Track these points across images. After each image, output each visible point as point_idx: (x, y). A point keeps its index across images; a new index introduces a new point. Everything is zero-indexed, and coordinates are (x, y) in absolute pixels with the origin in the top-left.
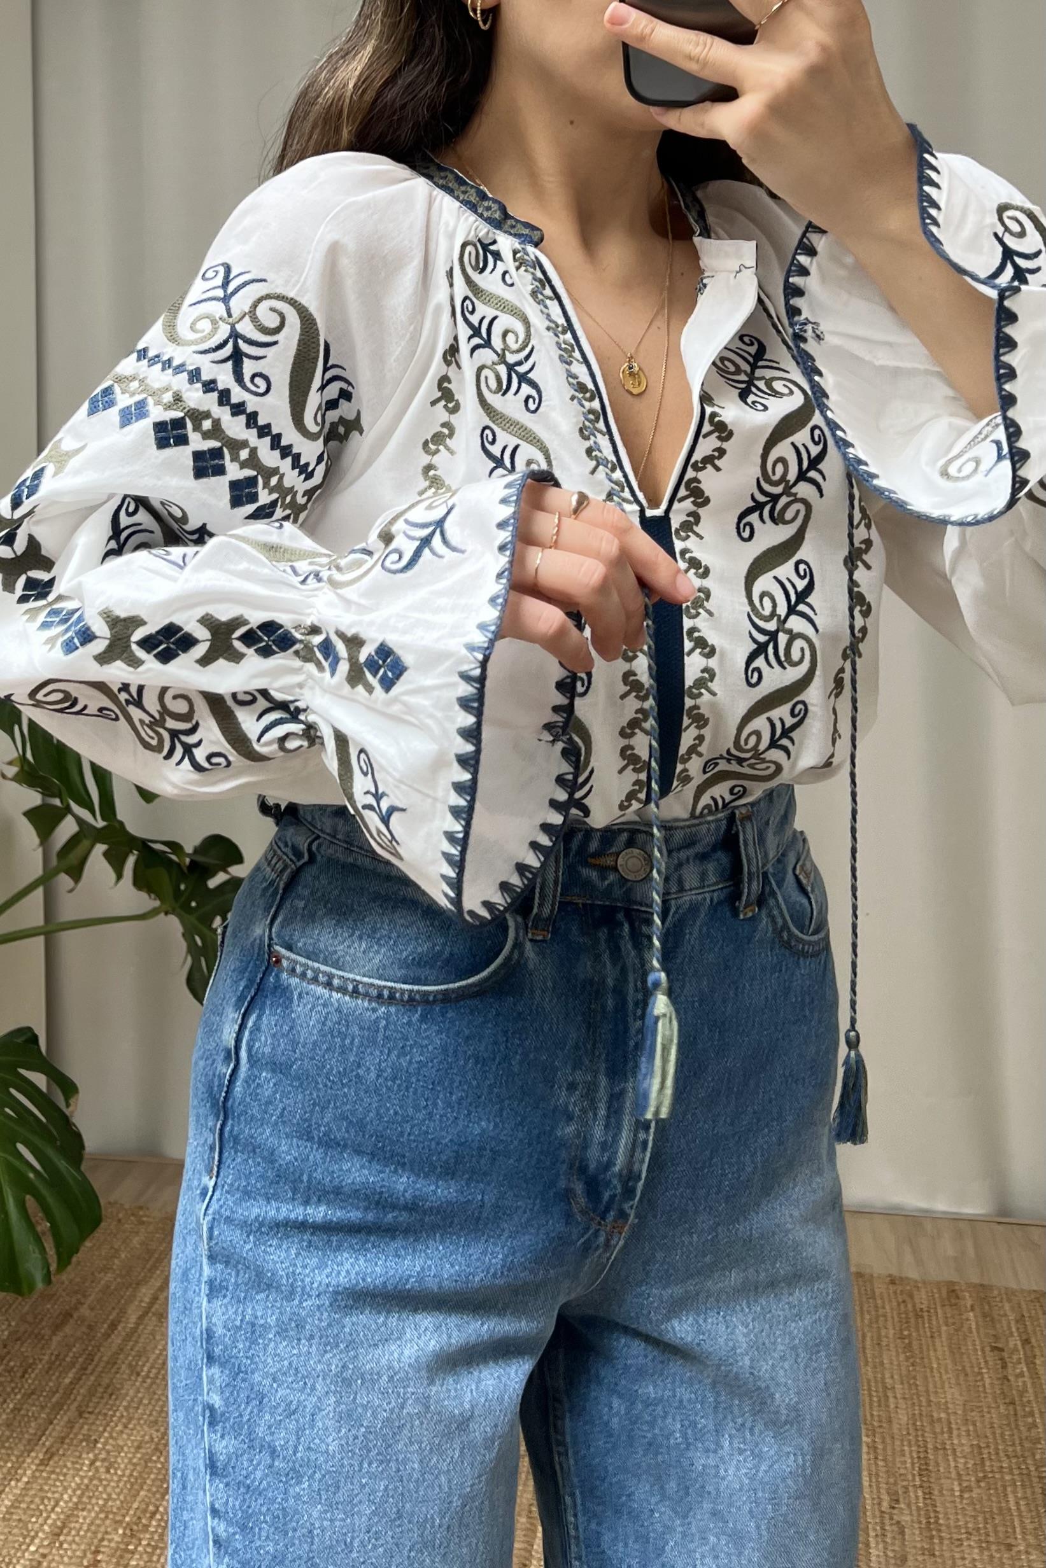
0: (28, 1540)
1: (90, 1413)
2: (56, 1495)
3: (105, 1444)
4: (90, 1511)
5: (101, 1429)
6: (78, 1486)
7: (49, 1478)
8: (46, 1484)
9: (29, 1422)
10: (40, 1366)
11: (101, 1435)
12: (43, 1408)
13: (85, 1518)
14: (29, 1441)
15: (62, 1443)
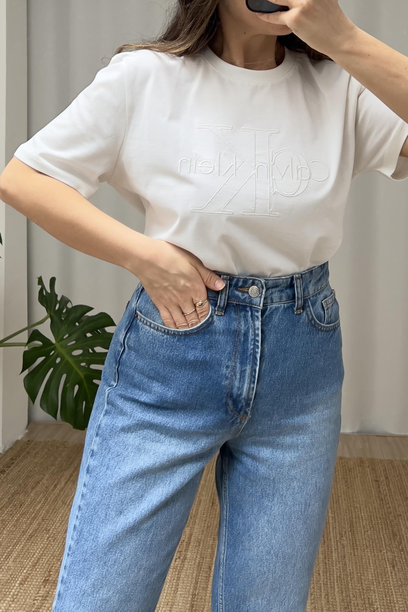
0: (23, 569)
1: (46, 520)
2: (34, 551)
3: (53, 530)
4: (47, 556)
5: (51, 525)
6: (43, 547)
7: (31, 545)
8: (30, 547)
9: (23, 524)
10: (27, 503)
11: (51, 527)
12: (28, 519)
13: (45, 559)
14: (23, 531)
15: (36, 531)
